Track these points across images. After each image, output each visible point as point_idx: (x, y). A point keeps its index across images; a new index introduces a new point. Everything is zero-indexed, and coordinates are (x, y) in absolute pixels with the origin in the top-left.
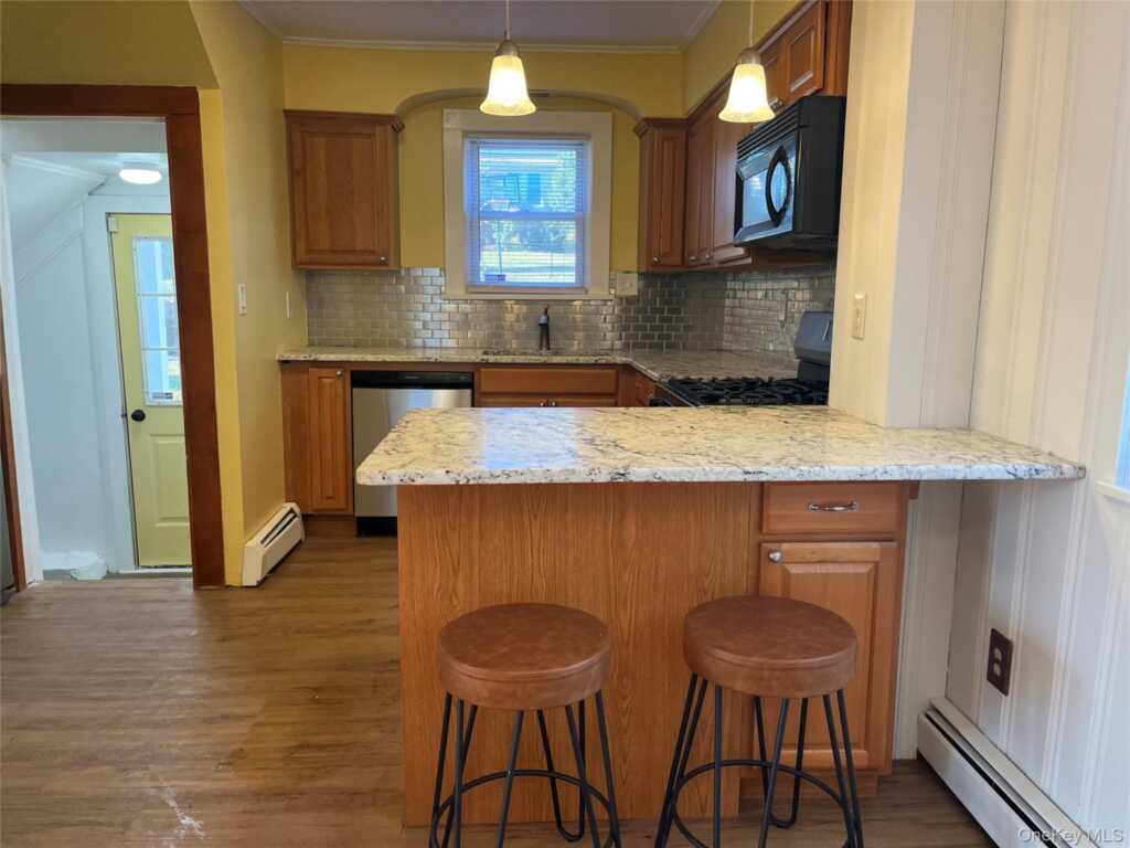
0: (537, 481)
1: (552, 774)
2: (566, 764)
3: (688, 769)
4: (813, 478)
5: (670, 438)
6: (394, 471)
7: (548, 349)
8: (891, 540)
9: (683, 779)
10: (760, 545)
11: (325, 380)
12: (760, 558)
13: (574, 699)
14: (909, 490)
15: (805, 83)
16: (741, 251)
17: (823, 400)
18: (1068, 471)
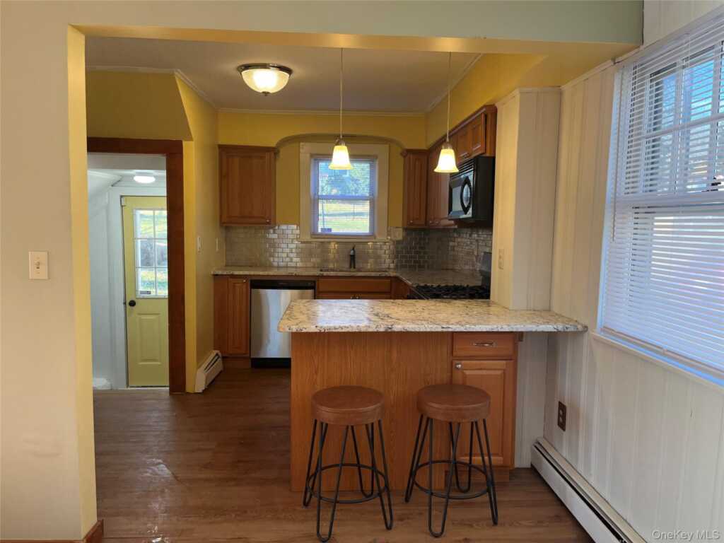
0: (354, 331)
1: (359, 465)
2: (366, 461)
3: (420, 464)
4: (471, 330)
5: (412, 314)
6: (294, 327)
7: (354, 268)
8: (511, 360)
9: (418, 467)
10: (452, 363)
11: (237, 285)
12: (452, 368)
13: (370, 421)
14: (518, 336)
15: (477, 149)
16: (452, 222)
17: (488, 297)
18: (580, 327)
